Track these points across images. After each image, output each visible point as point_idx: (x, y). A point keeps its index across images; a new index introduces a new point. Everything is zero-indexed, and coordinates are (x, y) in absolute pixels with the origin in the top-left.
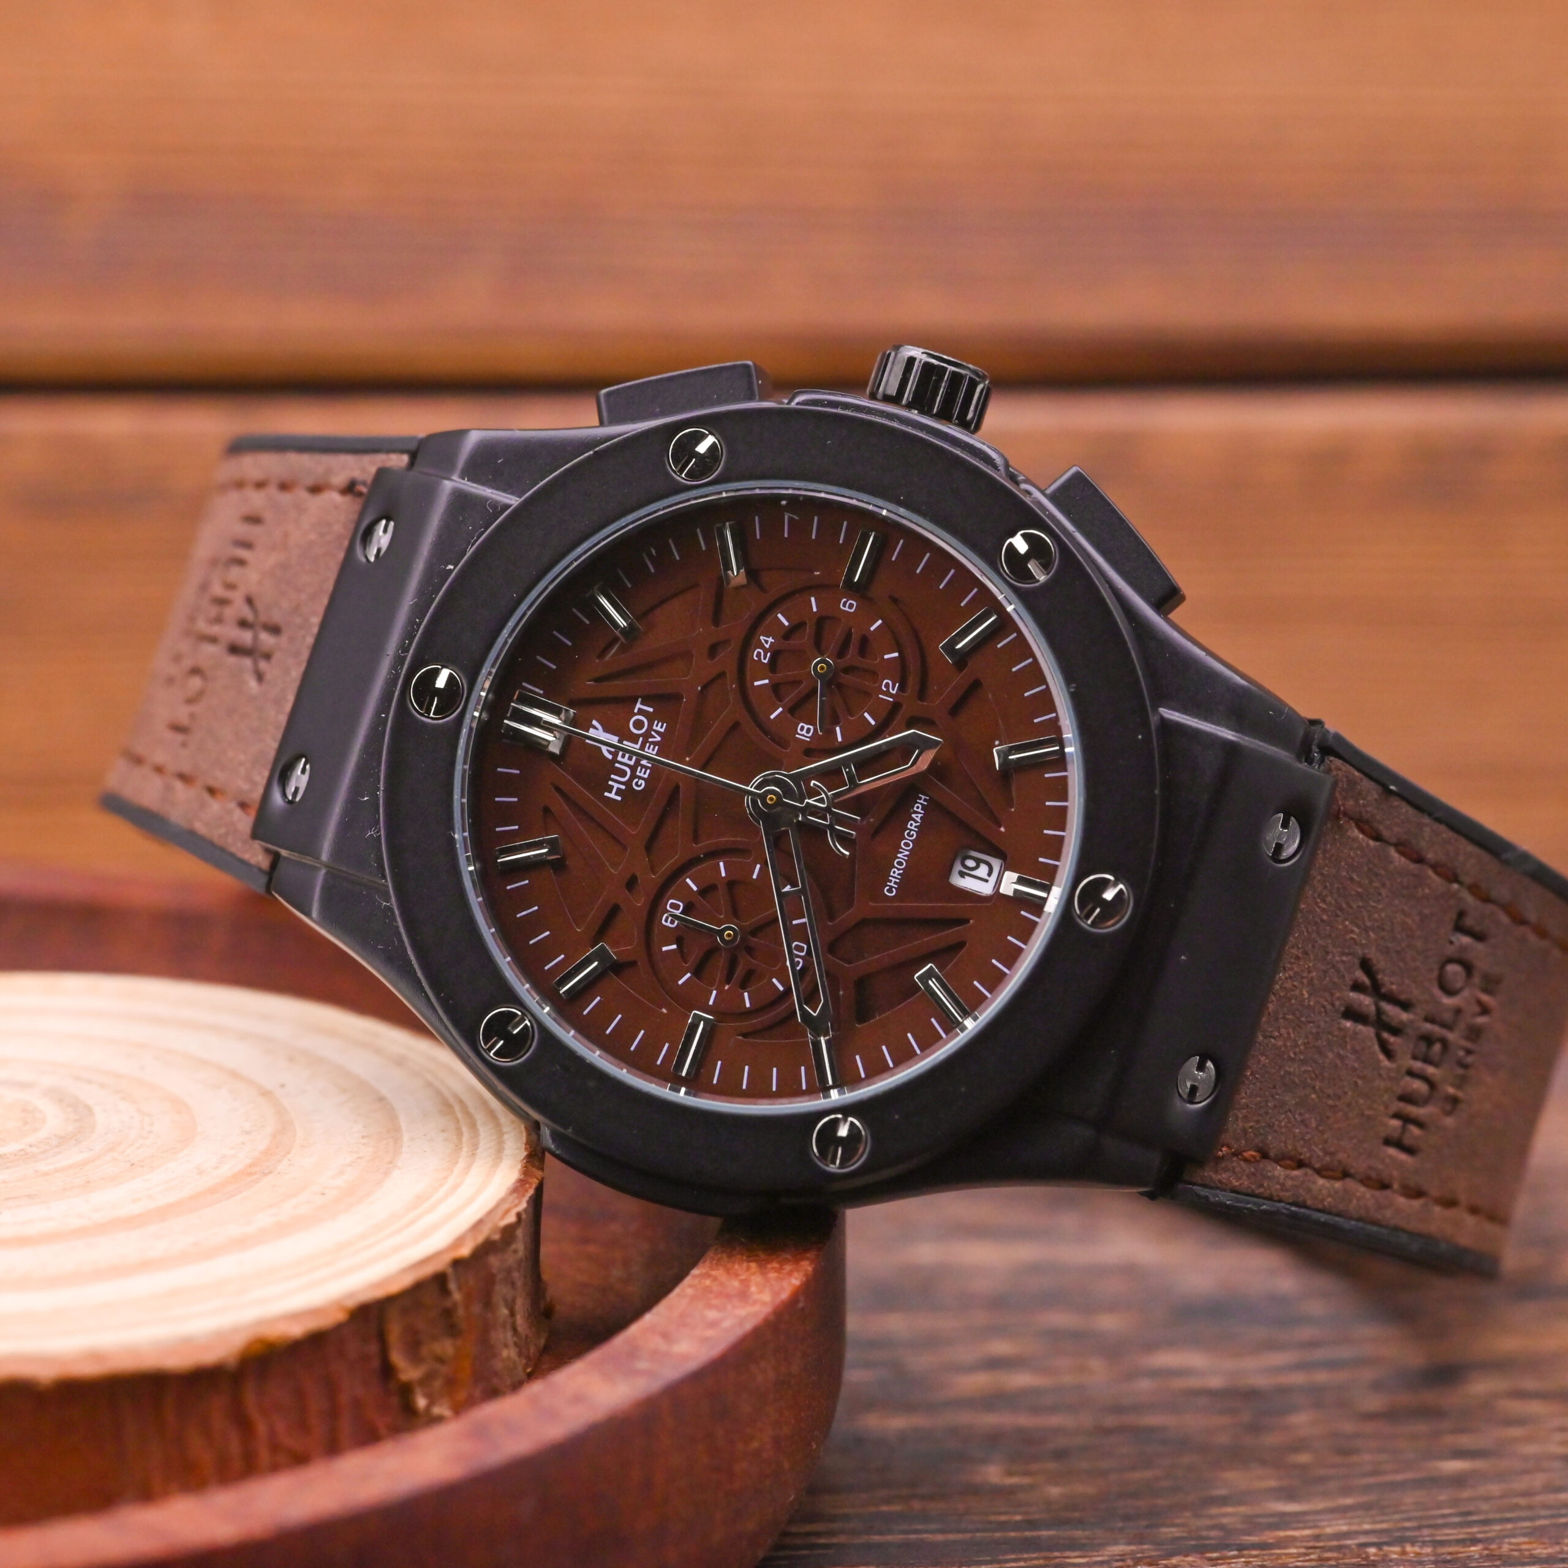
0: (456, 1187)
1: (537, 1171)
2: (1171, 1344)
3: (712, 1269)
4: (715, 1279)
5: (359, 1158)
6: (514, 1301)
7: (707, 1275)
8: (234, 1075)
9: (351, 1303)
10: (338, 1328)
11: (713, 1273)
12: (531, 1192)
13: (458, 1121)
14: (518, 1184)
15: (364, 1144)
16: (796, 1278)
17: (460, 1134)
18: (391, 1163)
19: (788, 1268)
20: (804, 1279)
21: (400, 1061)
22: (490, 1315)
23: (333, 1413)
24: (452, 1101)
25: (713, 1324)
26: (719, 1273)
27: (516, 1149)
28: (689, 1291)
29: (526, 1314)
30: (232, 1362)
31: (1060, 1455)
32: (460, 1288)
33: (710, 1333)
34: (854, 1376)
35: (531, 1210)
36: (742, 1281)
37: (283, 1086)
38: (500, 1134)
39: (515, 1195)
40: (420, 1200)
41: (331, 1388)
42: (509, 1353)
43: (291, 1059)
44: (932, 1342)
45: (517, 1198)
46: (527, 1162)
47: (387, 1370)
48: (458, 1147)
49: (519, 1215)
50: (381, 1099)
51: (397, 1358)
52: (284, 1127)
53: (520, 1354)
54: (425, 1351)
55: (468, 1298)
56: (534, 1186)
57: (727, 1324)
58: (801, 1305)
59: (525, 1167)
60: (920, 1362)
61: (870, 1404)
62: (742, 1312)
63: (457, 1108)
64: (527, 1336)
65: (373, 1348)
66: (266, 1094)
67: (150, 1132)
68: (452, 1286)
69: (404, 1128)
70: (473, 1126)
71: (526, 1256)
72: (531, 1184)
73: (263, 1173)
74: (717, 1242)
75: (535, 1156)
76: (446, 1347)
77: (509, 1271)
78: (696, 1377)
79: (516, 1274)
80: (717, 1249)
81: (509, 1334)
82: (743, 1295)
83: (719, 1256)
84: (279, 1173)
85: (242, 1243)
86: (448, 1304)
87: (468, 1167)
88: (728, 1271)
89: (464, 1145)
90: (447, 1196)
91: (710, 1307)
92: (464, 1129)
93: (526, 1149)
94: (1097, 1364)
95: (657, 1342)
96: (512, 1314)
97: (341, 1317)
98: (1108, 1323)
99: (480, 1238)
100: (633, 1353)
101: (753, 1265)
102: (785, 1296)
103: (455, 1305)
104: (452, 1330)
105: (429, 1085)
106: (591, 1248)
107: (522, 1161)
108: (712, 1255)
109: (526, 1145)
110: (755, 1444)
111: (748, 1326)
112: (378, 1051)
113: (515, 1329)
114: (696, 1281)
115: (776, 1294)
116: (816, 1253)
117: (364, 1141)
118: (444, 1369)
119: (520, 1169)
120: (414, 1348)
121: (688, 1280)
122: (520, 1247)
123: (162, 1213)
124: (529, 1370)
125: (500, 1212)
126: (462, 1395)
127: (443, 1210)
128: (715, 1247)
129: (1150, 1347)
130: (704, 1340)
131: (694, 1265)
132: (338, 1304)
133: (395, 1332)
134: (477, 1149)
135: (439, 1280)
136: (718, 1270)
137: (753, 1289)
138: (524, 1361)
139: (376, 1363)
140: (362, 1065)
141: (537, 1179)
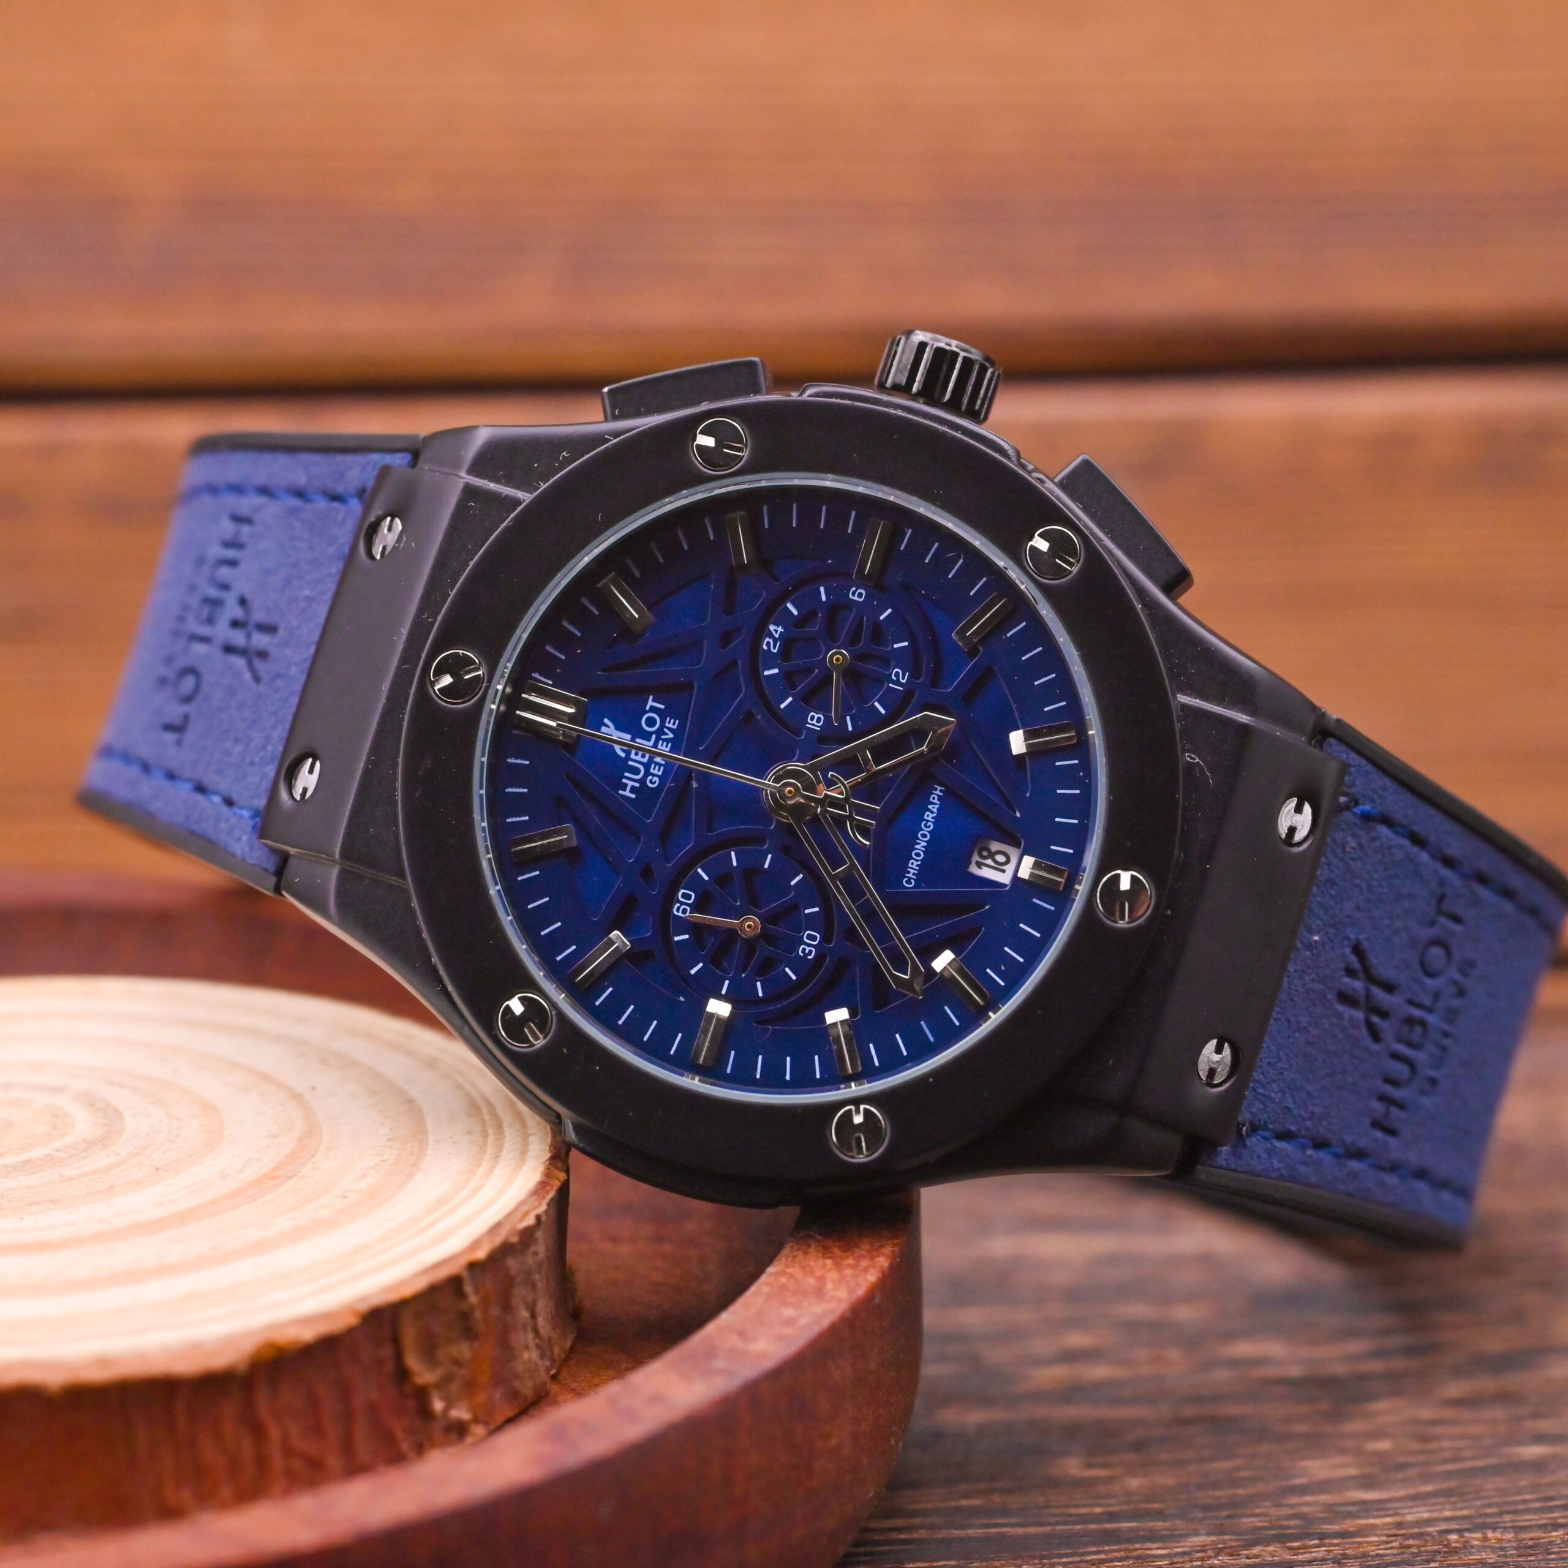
0: (477, 1189)
1: (559, 1173)
2: (1250, 1333)
3: (787, 1266)
4: (791, 1276)
5: (383, 1161)
6: (534, 1302)
7: (783, 1273)
8: (267, 1078)
9: (364, 1307)
10: (350, 1332)
11: (789, 1270)
12: (552, 1194)
13: (484, 1122)
14: (539, 1186)
15: (389, 1147)
16: (872, 1275)
17: (485, 1135)
18: (415, 1166)
19: (864, 1263)
20: (880, 1275)
21: (431, 1063)
22: (509, 1318)
23: (348, 1417)
24: (480, 1102)
25: (790, 1322)
26: (795, 1270)
27: (540, 1151)
28: (766, 1289)
29: (550, 1316)
30: (242, 1367)
31: (1139, 1446)
32: (477, 1291)
33: (787, 1331)
34: (930, 1370)
35: (552, 1212)
36: (818, 1278)
37: (313, 1088)
38: (525, 1136)
39: (536, 1197)
40: (441, 1201)
41: (345, 1393)
42: (530, 1355)
43: (323, 1062)
44: (1010, 1335)
45: (537, 1200)
46: (549, 1164)
47: (403, 1374)
48: (482, 1150)
49: (538, 1217)
50: (410, 1101)
51: (413, 1362)
52: (311, 1130)
53: (542, 1356)
54: (440, 1354)
55: (485, 1302)
56: (555, 1188)
57: (803, 1321)
58: (877, 1301)
59: (547, 1169)
60: (995, 1355)
61: (949, 1399)
62: (819, 1309)
63: (485, 1110)
64: (550, 1338)
65: (387, 1352)
66: (296, 1096)
67: (178, 1136)
68: (468, 1289)
69: (430, 1129)
70: (499, 1127)
71: (548, 1258)
72: (552, 1186)
73: (286, 1176)
74: (792, 1239)
75: (559, 1157)
76: (464, 1350)
77: (529, 1273)
78: (775, 1375)
79: (537, 1277)
80: (792, 1247)
81: (531, 1336)
82: (819, 1292)
83: (795, 1253)
84: (302, 1177)
85: (260, 1247)
86: (464, 1306)
87: (491, 1170)
88: (803, 1268)
89: (489, 1147)
90: (469, 1197)
91: (785, 1304)
92: (490, 1131)
93: (550, 1151)
94: (1174, 1354)
95: (734, 1341)
96: (533, 1316)
97: (352, 1320)
98: (1184, 1314)
99: (498, 1241)
100: (710, 1353)
101: (829, 1262)
102: (861, 1292)
103: (472, 1308)
104: (469, 1333)
105: (459, 1086)
106: (668, 1248)
107: (545, 1162)
108: (788, 1252)
109: (550, 1146)
110: (834, 1442)
111: (826, 1323)
112: (410, 1053)
113: (536, 1331)
114: (772, 1279)
115: (852, 1291)
116: (891, 1249)
117: (390, 1143)
118: (462, 1372)
119: (542, 1172)
120: (430, 1351)
121: (764, 1278)
122: (541, 1248)
123: (182, 1218)
124: (553, 1372)
125: (519, 1214)
126: (481, 1398)
127: (464, 1212)
128: (791, 1244)
129: (1230, 1336)
130: (781, 1338)
131: (769, 1262)
132: (349, 1308)
133: (409, 1334)
134: (501, 1151)
135: (454, 1284)
136: (793, 1267)
137: (829, 1286)
138: (548, 1363)
139: (390, 1367)
140: (393, 1067)
141: (559, 1181)
